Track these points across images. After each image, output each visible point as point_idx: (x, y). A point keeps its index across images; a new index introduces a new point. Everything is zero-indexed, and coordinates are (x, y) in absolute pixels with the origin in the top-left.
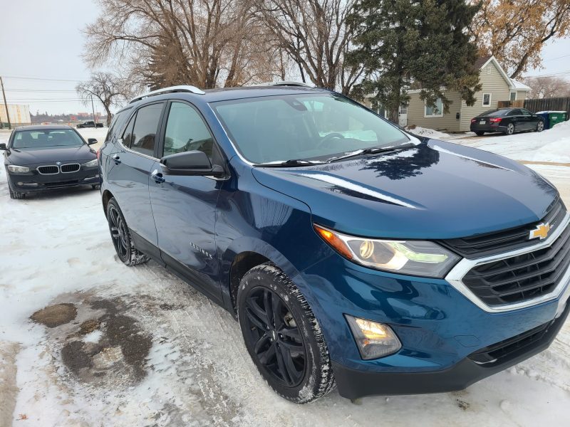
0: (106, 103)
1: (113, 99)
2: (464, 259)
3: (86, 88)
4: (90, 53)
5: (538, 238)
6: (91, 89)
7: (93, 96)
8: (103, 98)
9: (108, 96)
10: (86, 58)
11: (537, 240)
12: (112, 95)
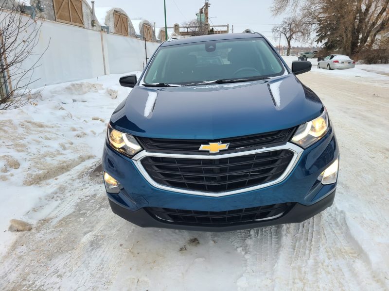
0: (289, 39)
1: (294, 36)
2: (145, 150)
3: (278, 29)
4: (276, 5)
5: (208, 151)
6: (281, 29)
7: (282, 34)
8: (288, 35)
9: (291, 33)
10: (272, 9)
11: (206, 152)
12: (293, 33)
